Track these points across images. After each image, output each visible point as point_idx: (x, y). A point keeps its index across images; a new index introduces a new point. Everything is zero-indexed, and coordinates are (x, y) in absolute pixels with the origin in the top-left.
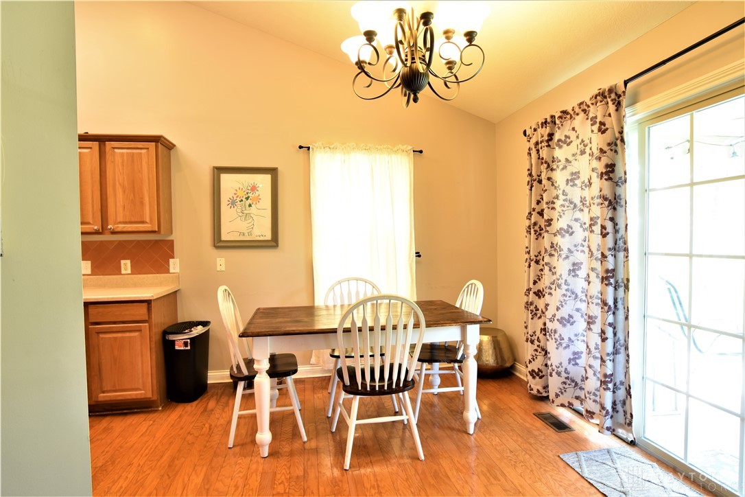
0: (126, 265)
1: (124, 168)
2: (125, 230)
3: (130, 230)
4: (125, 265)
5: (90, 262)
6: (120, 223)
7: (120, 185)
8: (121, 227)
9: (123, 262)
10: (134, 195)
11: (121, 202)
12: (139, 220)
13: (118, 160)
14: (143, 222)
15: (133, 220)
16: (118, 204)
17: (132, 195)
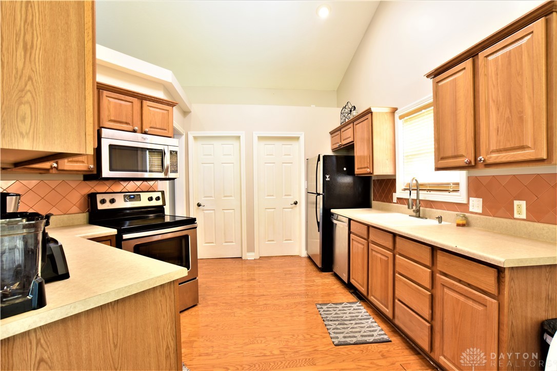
0: (520, 208)
1: (499, 76)
2: (498, 161)
3: (504, 160)
4: (519, 206)
5: (481, 199)
6: (493, 152)
7: (494, 101)
8: (494, 158)
9: (516, 203)
10: (510, 112)
11: (495, 125)
12: (517, 145)
13: (492, 69)
14: (522, 148)
15: (508, 146)
16: (491, 128)
17: (508, 111)
